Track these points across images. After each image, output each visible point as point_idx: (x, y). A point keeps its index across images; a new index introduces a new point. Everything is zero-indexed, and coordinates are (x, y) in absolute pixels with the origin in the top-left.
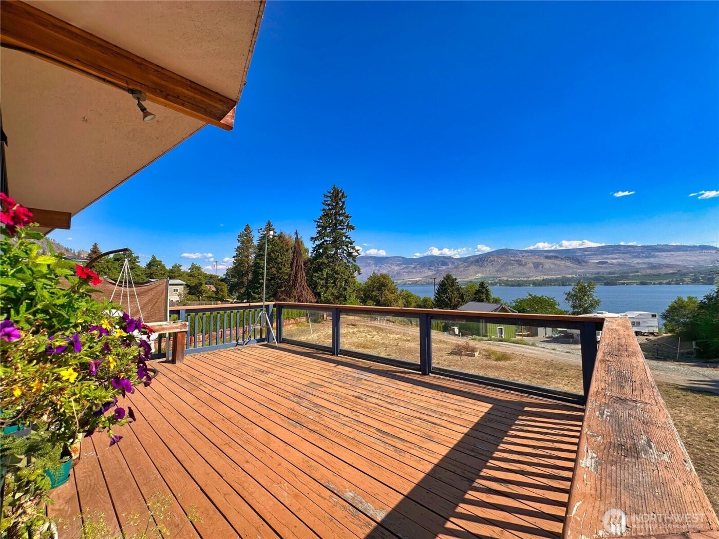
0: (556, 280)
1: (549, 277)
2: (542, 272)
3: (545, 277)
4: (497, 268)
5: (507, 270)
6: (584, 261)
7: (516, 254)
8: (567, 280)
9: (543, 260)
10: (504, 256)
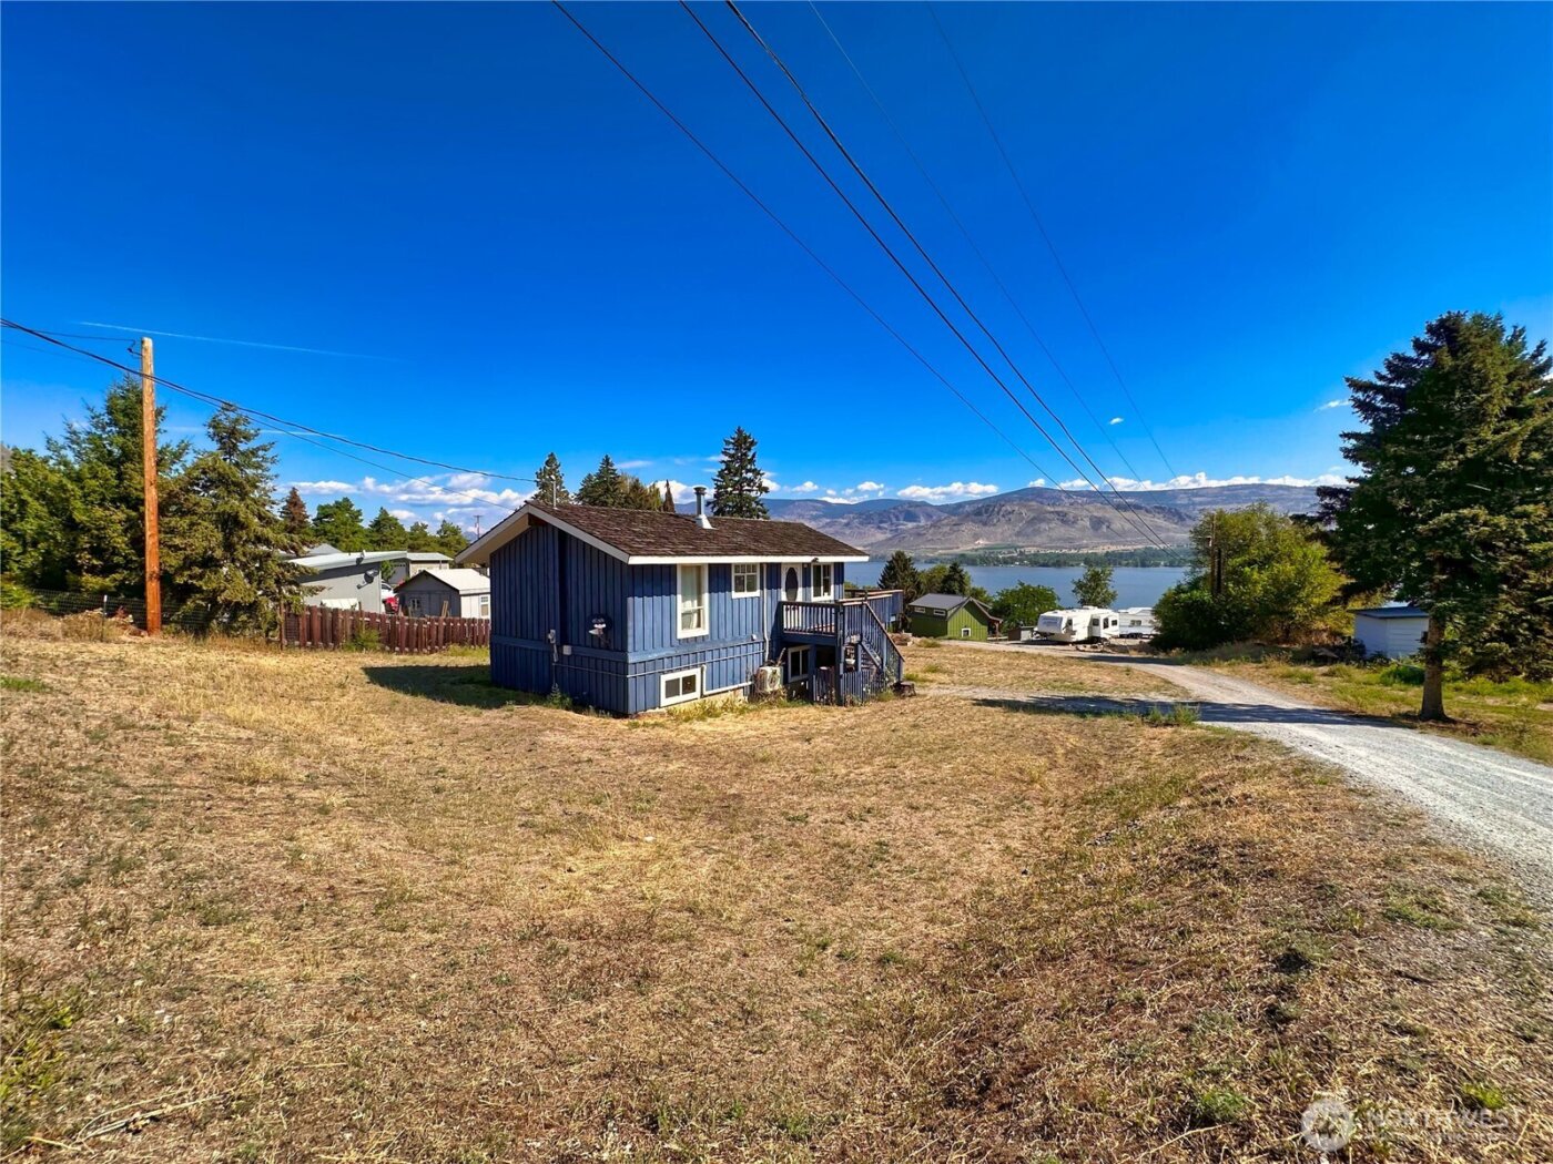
0: (1132, 554)
1: (1120, 548)
2: (1107, 537)
3: (1113, 548)
4: (1017, 529)
5: (1037, 532)
6: (1190, 517)
7: (1059, 499)
8: (1153, 556)
9: (1110, 513)
10: (1034, 503)
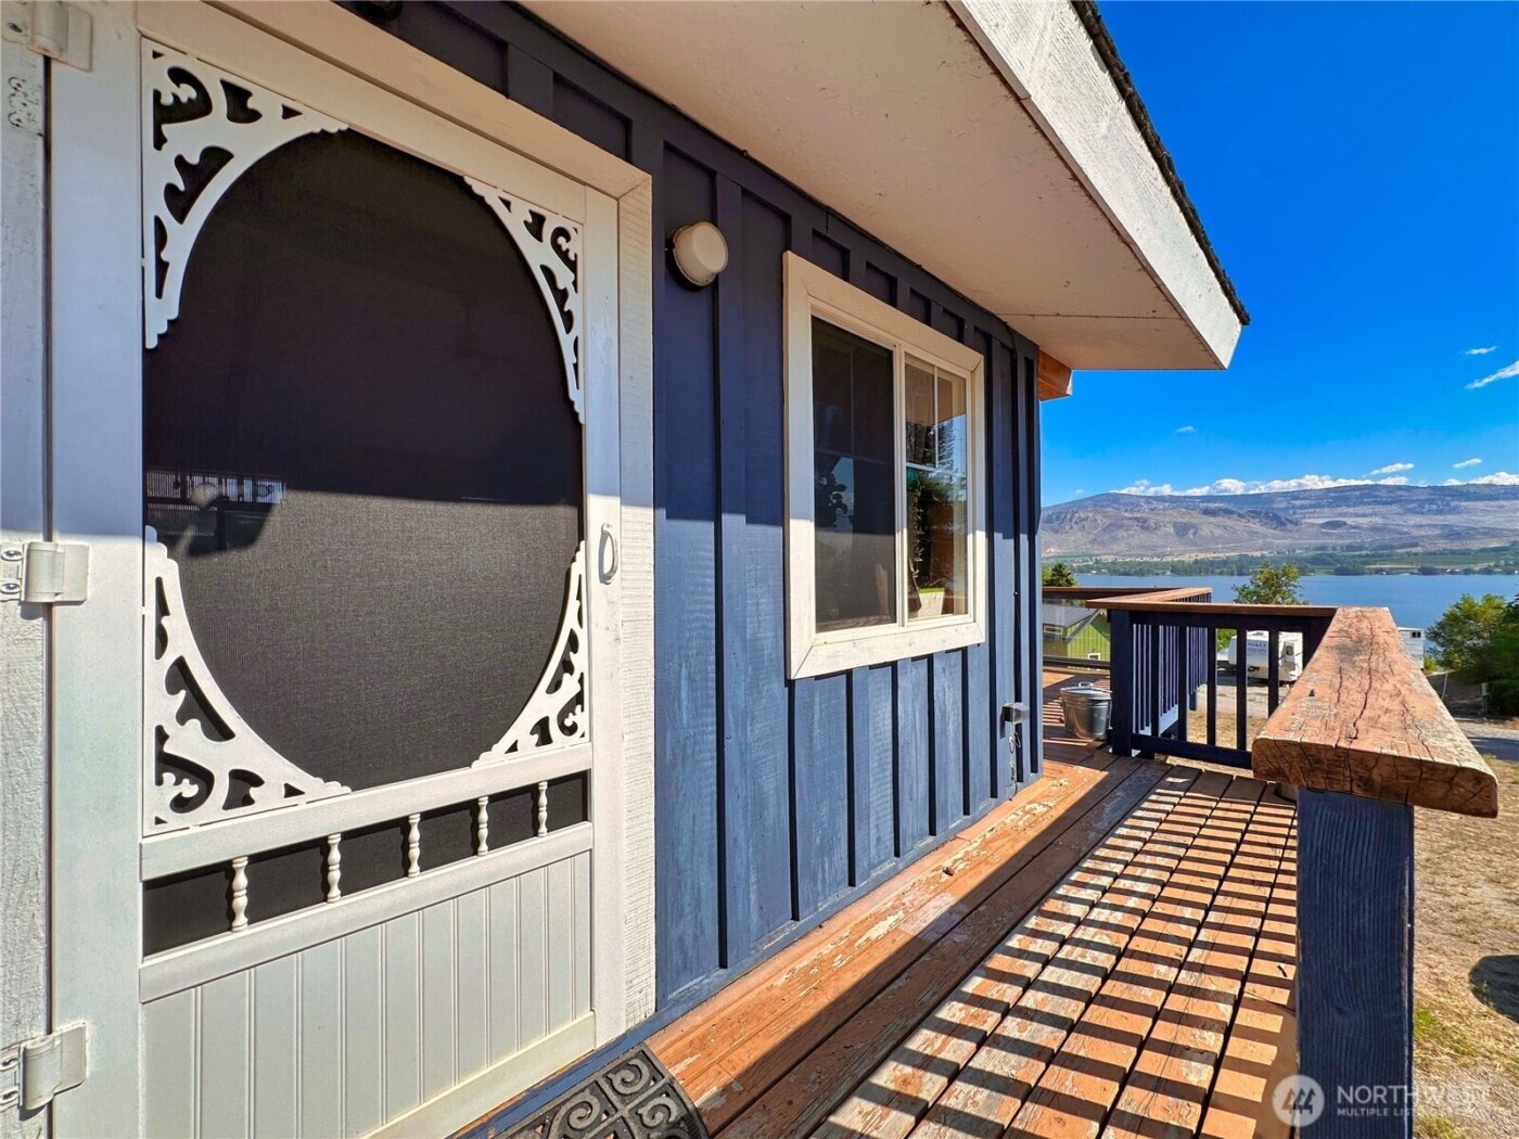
0: (1225, 562)
1: (1210, 556)
2: (1195, 544)
3: (1201, 556)
4: (1092, 536)
5: (1115, 540)
6: (1291, 522)
7: (1138, 505)
8: (1251, 563)
9: (1196, 518)
10: (1109, 509)
